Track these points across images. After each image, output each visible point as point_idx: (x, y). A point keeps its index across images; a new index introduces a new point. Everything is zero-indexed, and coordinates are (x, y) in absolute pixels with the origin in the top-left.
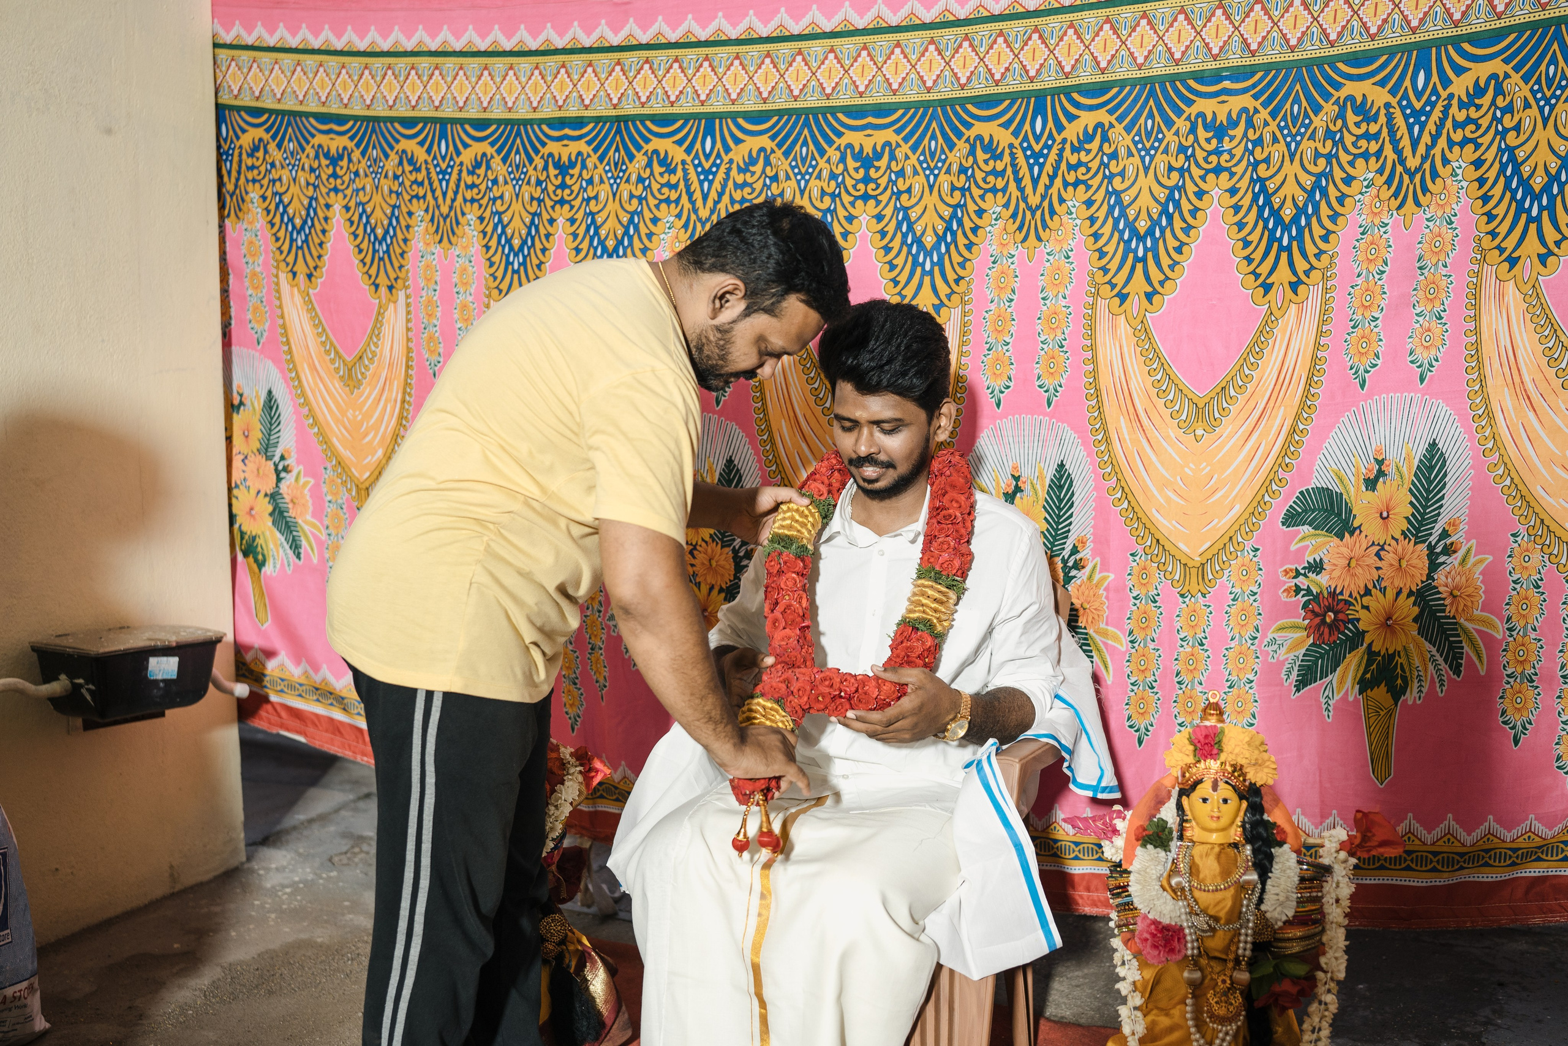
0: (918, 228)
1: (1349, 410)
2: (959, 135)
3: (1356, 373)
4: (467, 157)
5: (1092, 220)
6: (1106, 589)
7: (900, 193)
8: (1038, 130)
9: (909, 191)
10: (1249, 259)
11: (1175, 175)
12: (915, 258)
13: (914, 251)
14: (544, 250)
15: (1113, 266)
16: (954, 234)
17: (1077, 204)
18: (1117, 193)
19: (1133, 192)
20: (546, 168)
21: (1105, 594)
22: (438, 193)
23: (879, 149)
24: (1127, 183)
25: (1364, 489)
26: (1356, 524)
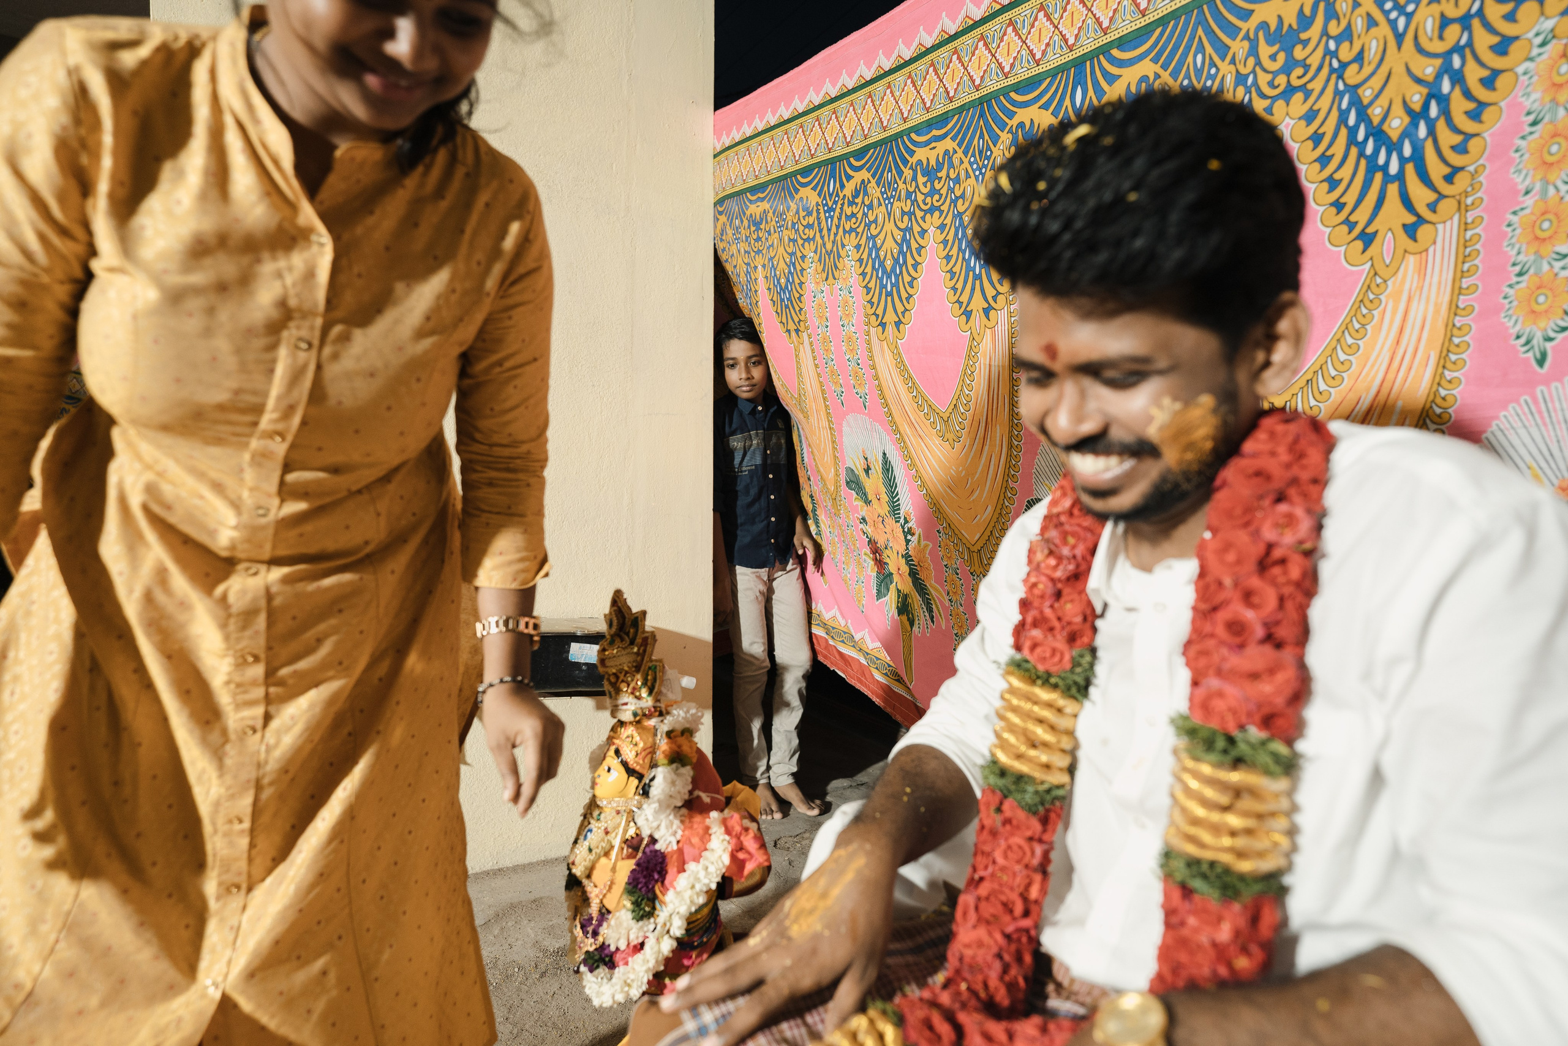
0: (1376, 112)
4: (850, 188)
7: (1344, 64)
9: (1360, 57)
12: (1373, 158)
13: (1369, 149)
14: (915, 266)
16: (1444, 101)
20: (914, 178)
22: (825, 232)
23: (1307, 11)
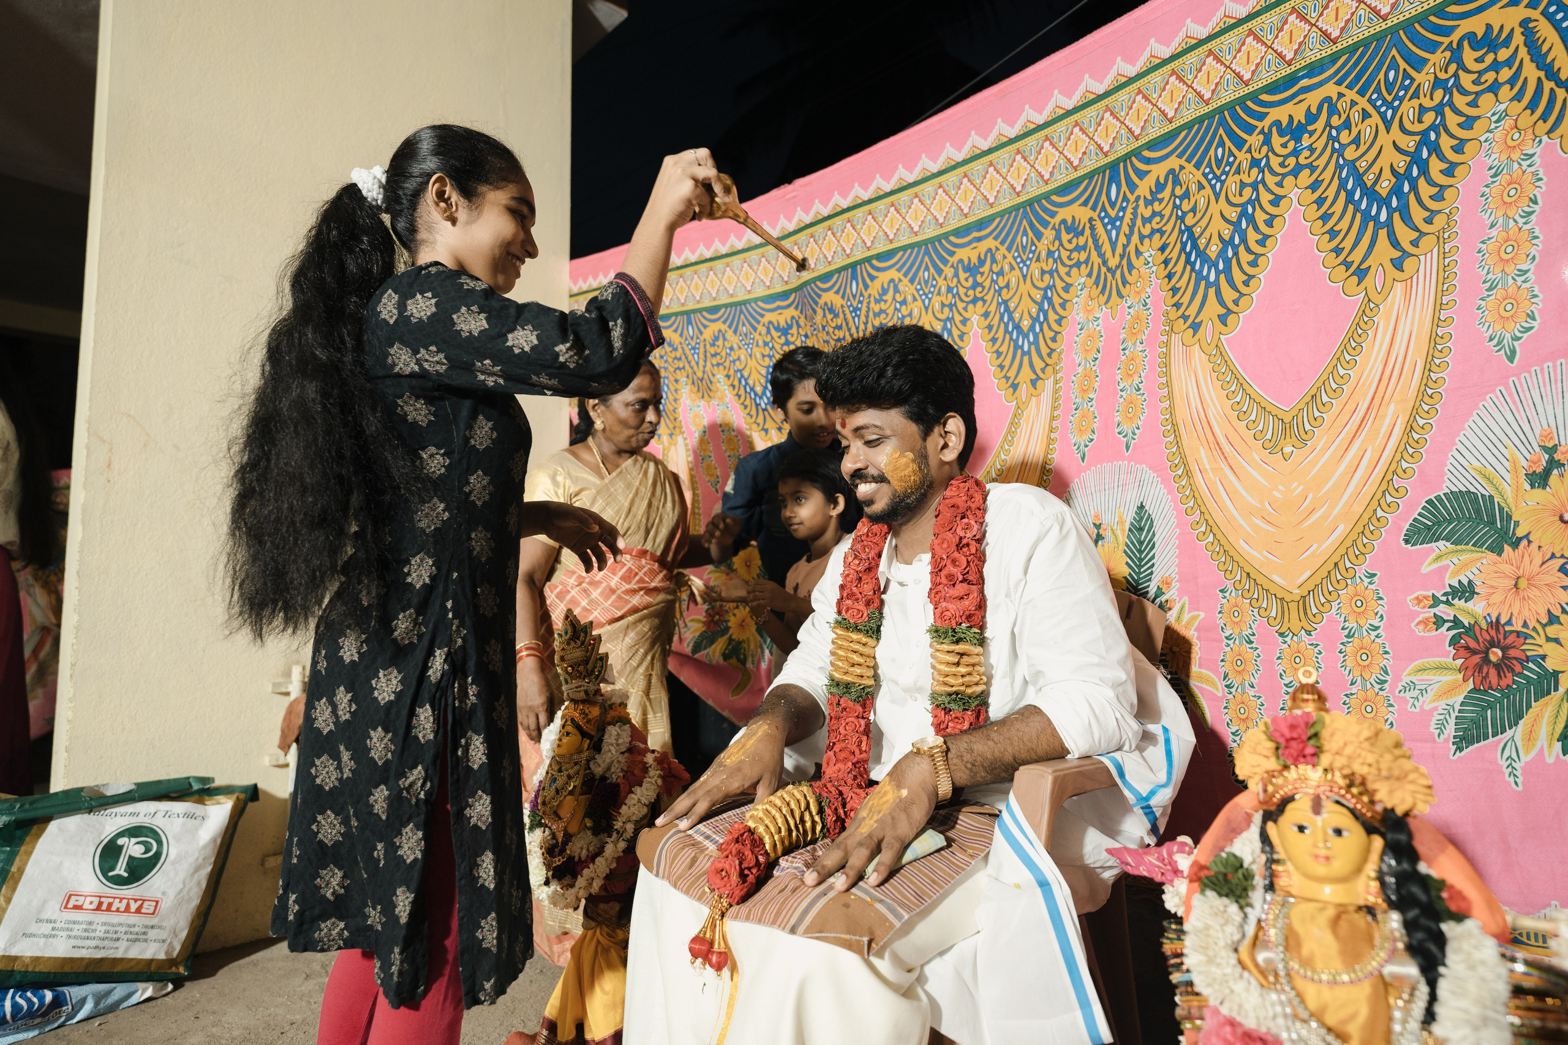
0: (1017, 316)
1: (1493, 391)
2: (1045, 224)
3: (1499, 343)
5: (1166, 262)
6: (1197, 629)
7: (1001, 288)
8: (1113, 197)
9: (1007, 286)
10: (1337, 251)
11: (1248, 192)
12: (1016, 342)
13: (1014, 336)
15: (1185, 300)
16: (1046, 313)
17: (1153, 253)
18: (1189, 229)
19: (1203, 223)
21: (1196, 634)
22: (693, 364)
23: (982, 257)
24: (1199, 215)
25: (1528, 487)
26: (1520, 533)
